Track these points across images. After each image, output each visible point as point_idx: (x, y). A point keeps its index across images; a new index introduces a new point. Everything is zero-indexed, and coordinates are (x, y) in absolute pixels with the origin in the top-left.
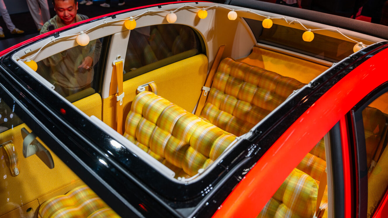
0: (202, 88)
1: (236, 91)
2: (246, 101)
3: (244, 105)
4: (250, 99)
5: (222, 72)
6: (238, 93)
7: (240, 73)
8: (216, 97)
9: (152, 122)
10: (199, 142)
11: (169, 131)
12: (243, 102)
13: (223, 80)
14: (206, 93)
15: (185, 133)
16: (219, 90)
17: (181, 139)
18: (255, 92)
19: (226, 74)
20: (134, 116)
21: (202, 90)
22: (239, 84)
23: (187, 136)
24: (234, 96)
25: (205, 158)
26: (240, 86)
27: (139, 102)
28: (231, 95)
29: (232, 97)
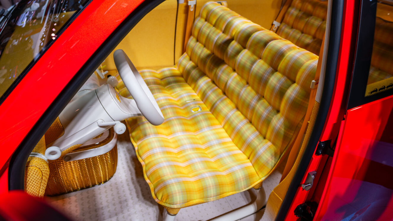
0: (273, 22)
1: (301, 25)
2: (309, 34)
3: (307, 37)
4: (313, 32)
5: (293, 7)
6: (304, 27)
7: (309, 7)
8: (283, 31)
9: (211, 24)
10: (240, 34)
11: (221, 30)
12: (306, 35)
13: (292, 15)
14: (275, 27)
15: (232, 28)
16: (288, 24)
17: (227, 34)
18: (319, 25)
19: (296, 9)
20: (199, 20)
21: (272, 25)
22: (306, 18)
23: (233, 31)
24: (299, 29)
25: (242, 48)
26: (307, 20)
27: (205, 8)
28: (297, 28)
29: (297, 31)
